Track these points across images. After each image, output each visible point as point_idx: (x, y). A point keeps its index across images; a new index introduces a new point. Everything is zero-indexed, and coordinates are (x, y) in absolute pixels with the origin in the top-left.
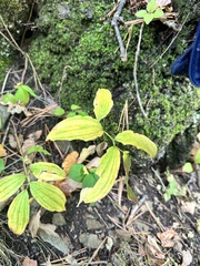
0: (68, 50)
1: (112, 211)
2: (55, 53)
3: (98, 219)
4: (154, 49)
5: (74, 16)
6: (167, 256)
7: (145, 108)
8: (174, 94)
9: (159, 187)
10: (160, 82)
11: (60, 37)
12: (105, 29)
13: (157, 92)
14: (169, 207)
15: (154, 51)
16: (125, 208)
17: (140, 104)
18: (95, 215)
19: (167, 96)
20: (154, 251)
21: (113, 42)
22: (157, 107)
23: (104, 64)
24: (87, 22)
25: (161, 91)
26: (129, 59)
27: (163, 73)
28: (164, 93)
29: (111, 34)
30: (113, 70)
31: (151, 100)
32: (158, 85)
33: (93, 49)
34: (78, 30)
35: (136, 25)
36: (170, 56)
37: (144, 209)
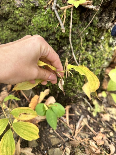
0: (24, 28)
1: (65, 129)
2: (15, 31)
3: (58, 137)
4: (80, 24)
5: (26, 5)
6: (101, 150)
7: (78, 61)
8: (93, 51)
9: (89, 109)
10: (85, 44)
11: (18, 19)
12: (48, 13)
13: (84, 51)
14: (96, 120)
15: (80, 25)
16: (72, 126)
17: (75, 59)
18: (55, 134)
19: (90, 53)
20: (94, 150)
21: (55, 21)
22: (85, 60)
23: (50, 35)
24: (35, 9)
25: (86, 50)
26: (66, 31)
27: (86, 38)
28: (88, 51)
29: (53, 16)
30: (56, 39)
31: (81, 56)
32: (84, 46)
33: (42, 26)
34: (30, 14)
35: (68, 9)
36: (89, 28)
37: (83, 124)
